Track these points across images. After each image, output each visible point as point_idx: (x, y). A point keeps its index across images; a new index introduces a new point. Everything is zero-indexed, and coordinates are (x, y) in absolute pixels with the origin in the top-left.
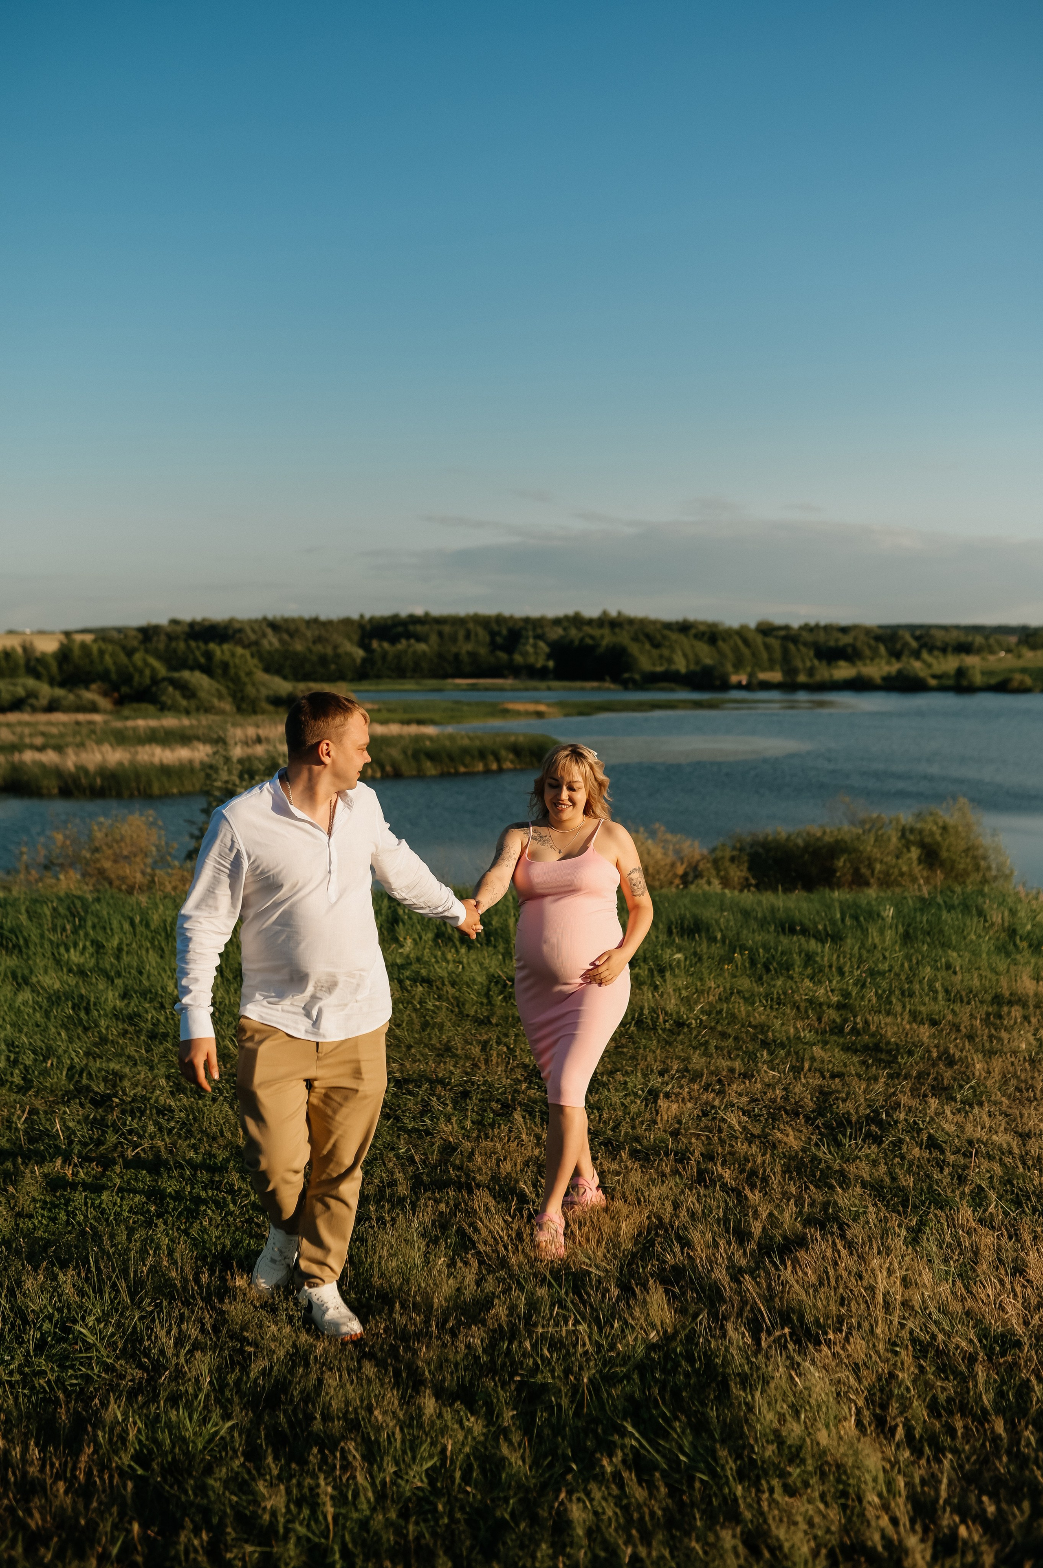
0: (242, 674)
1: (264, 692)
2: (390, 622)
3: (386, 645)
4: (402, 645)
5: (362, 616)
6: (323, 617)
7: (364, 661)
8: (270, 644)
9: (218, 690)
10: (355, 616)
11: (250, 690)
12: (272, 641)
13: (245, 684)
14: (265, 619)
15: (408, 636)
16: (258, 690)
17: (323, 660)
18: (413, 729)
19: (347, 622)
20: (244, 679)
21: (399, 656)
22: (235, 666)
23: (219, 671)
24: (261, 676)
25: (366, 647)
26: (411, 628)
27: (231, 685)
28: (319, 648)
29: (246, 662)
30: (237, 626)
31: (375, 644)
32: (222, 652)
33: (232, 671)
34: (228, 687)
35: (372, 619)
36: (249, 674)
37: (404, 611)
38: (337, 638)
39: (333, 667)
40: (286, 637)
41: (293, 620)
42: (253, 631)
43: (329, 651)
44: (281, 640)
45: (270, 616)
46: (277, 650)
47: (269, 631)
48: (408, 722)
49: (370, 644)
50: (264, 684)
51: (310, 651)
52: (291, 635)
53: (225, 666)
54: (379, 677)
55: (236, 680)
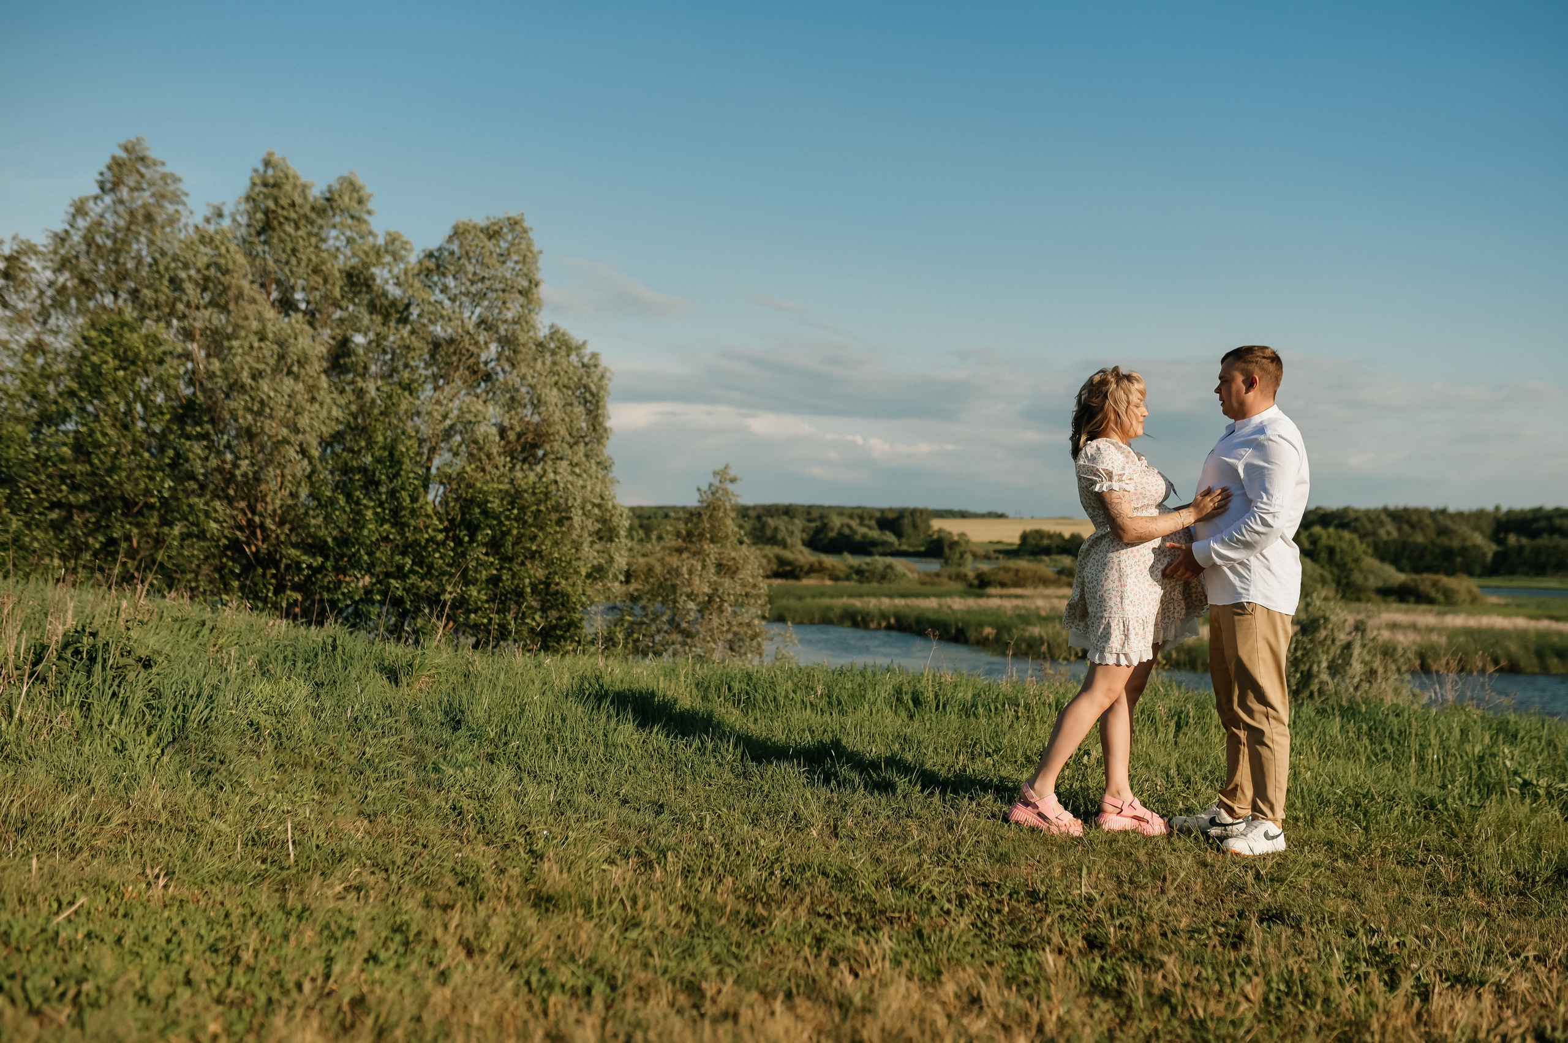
0: (1349, 559)
1: (1372, 582)
2: (1530, 516)
3: (1524, 541)
4: (1544, 541)
5: (1497, 508)
6: (1452, 509)
7: (1496, 555)
8: (1388, 533)
9: (1322, 576)
10: (1490, 507)
11: (1357, 577)
12: (1389, 531)
13: (1351, 570)
14: (1385, 510)
15: (1553, 530)
16: (1366, 579)
17: (1448, 554)
18: (1544, 624)
19: (1480, 514)
20: (1351, 565)
21: (1537, 551)
22: (1342, 551)
23: (1324, 555)
24: (1370, 562)
25: (1500, 542)
26: (1557, 522)
27: (1335, 570)
28: (1444, 540)
29: (1354, 547)
30: (1352, 515)
31: (1512, 539)
32: (1329, 537)
33: (1338, 556)
34: (1331, 572)
35: (1510, 512)
36: (1357, 560)
37: (1549, 505)
38: (1464, 529)
39: (1459, 560)
40: (1406, 527)
41: (1416, 511)
42: (1371, 521)
43: (1456, 544)
44: (1400, 529)
45: (1391, 506)
46: (1394, 541)
47: (1387, 520)
48: (1537, 618)
49: (1505, 539)
50: (1372, 572)
51: (1433, 543)
52: (1413, 526)
53: (1331, 551)
54: (1512, 571)
55: (1342, 566)
